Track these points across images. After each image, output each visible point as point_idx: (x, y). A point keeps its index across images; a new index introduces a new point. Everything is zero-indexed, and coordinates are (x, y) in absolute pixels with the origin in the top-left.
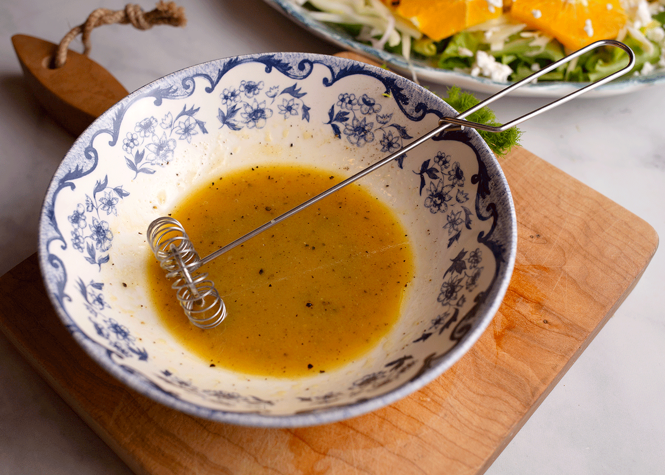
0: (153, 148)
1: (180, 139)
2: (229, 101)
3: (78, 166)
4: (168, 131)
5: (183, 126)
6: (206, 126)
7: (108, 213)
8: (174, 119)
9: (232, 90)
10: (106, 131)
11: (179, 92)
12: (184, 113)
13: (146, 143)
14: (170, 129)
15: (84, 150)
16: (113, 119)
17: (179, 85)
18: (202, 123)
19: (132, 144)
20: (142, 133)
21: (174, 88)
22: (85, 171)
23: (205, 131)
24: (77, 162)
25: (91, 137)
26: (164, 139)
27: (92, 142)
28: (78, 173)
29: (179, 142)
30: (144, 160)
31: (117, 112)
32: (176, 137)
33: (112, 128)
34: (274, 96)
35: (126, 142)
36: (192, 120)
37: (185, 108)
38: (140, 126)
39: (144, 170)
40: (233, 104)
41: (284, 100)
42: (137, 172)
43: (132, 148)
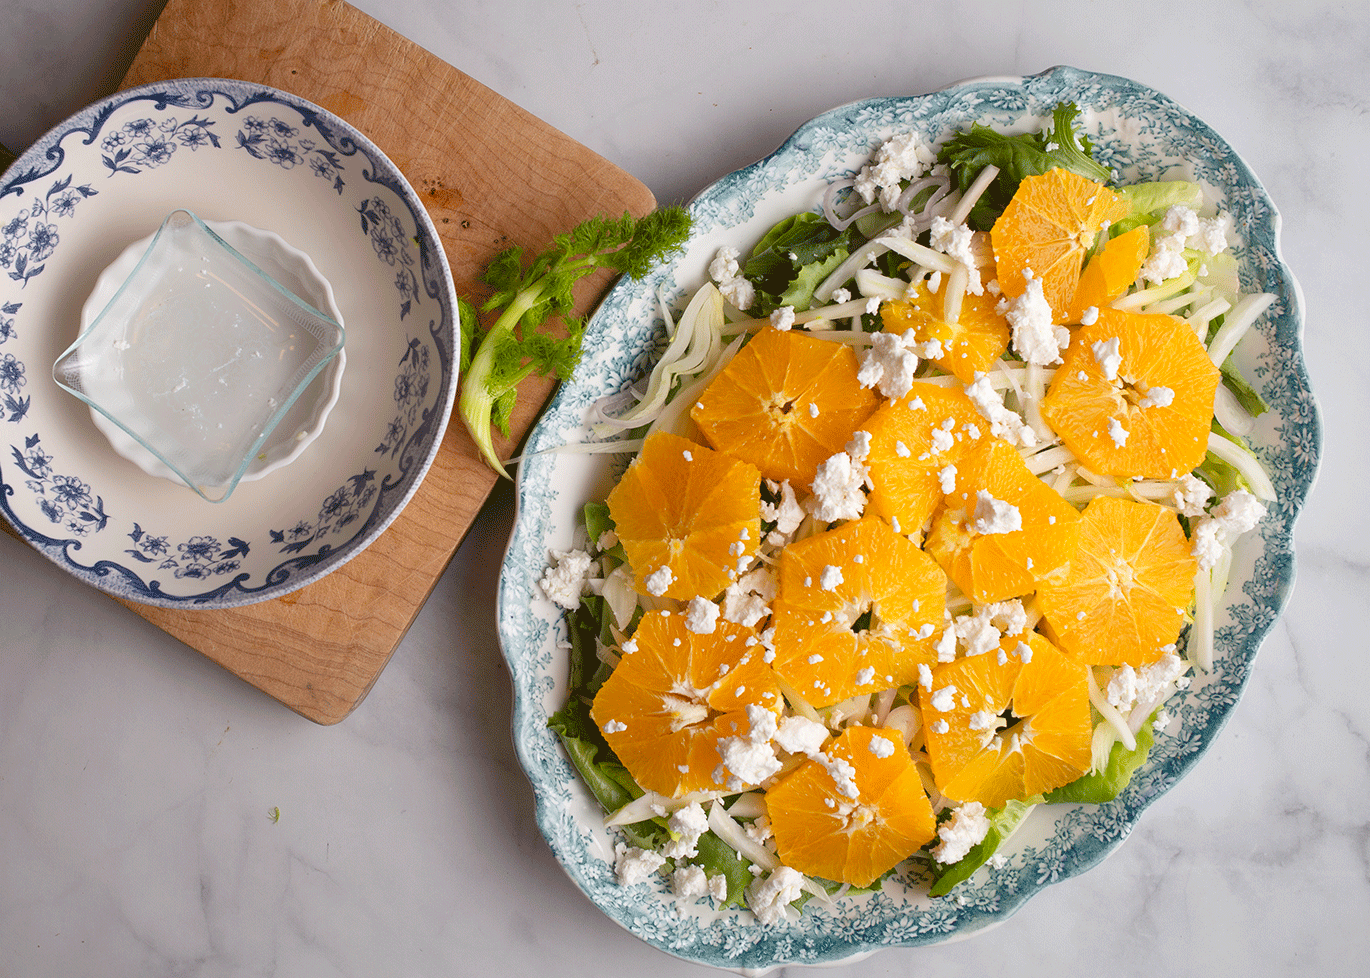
0: (144, 148)
1: (183, 144)
2: (253, 129)
3: (33, 168)
4: (168, 136)
5: (190, 134)
6: (219, 140)
7: (61, 215)
8: (179, 125)
9: (259, 120)
10: (84, 129)
11: (191, 102)
12: (193, 121)
13: (134, 143)
14: (171, 134)
15: (46, 150)
16: (95, 118)
17: (193, 95)
18: (216, 137)
19: (115, 143)
20: (133, 133)
21: (186, 97)
22: (41, 172)
23: (216, 145)
24: (33, 164)
25: (59, 136)
26: (161, 141)
27: (59, 142)
28: (32, 176)
29: (180, 148)
30: (128, 159)
31: (102, 111)
32: (178, 142)
33: (92, 127)
34: (308, 149)
35: (108, 140)
36: (202, 131)
37: (195, 118)
38: (131, 125)
39: (124, 169)
40: (258, 133)
41: (318, 158)
42: (116, 170)
43: (113, 146)
